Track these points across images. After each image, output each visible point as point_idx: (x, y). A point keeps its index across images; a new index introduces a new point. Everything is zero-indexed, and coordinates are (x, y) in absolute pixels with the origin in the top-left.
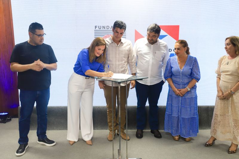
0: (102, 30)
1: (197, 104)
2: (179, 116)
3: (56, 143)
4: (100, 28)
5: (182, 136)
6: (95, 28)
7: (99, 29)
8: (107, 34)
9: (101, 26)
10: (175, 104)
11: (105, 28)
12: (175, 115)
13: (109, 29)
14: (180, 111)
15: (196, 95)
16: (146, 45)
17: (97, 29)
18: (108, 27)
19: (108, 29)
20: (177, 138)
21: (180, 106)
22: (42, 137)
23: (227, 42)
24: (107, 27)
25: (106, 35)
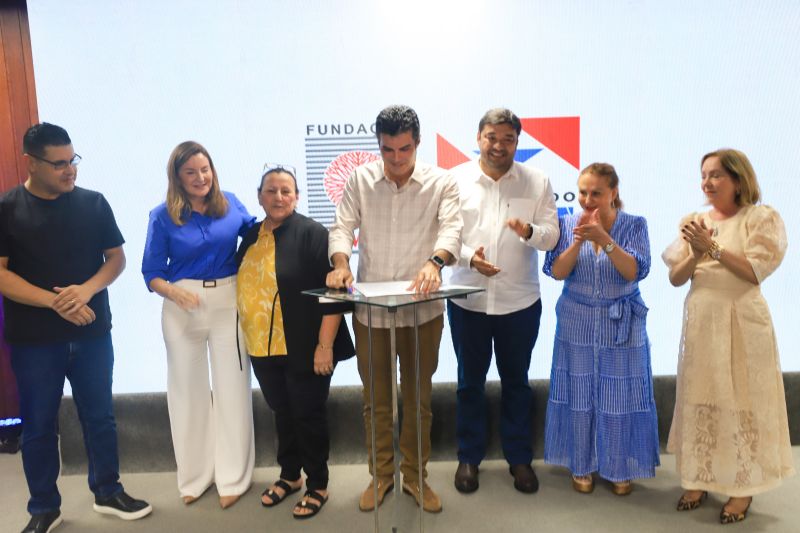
0: (330, 139)
1: (649, 369)
2: (593, 410)
3: (153, 508)
4: (323, 131)
5: (604, 477)
6: (308, 133)
7: (320, 136)
8: (346, 150)
9: (326, 127)
10: (579, 372)
11: (339, 132)
12: (581, 407)
13: (354, 134)
14: (596, 391)
15: (647, 341)
16: (477, 182)
17: (314, 134)
18: (349, 129)
19: (349, 136)
20: (584, 484)
21: (595, 376)
22: (108, 491)
23: (711, 168)
24: (346, 126)
25: (342, 153)
